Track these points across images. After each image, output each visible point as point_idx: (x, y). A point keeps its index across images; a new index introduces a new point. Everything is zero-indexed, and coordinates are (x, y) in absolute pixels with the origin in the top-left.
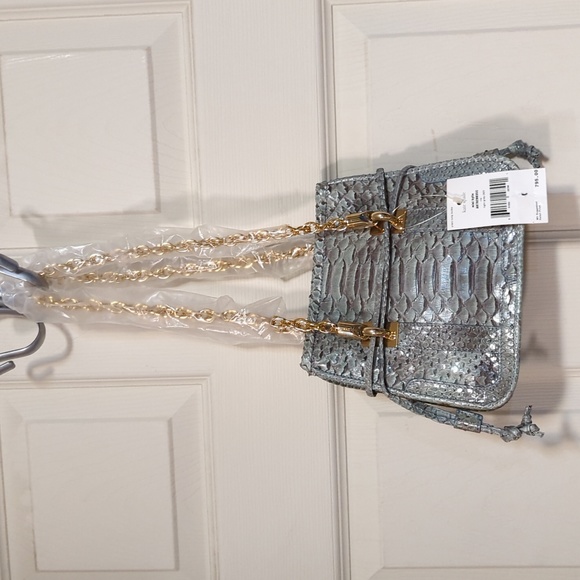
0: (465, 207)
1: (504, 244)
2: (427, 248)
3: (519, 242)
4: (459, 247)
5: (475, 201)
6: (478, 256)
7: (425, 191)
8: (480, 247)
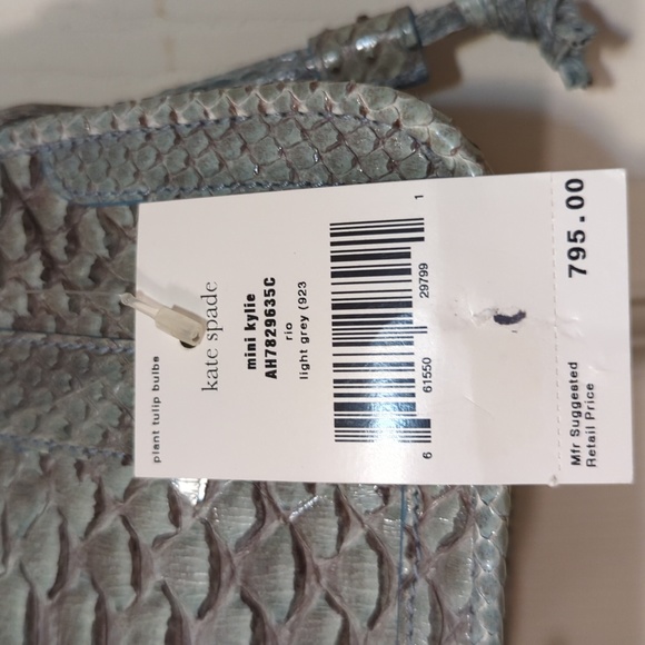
0: (212, 366)
1: (413, 549)
2: (63, 536)
3: (482, 552)
4: (203, 549)
5: (259, 335)
6: (289, 593)
7: (58, 245)
8: (299, 554)
